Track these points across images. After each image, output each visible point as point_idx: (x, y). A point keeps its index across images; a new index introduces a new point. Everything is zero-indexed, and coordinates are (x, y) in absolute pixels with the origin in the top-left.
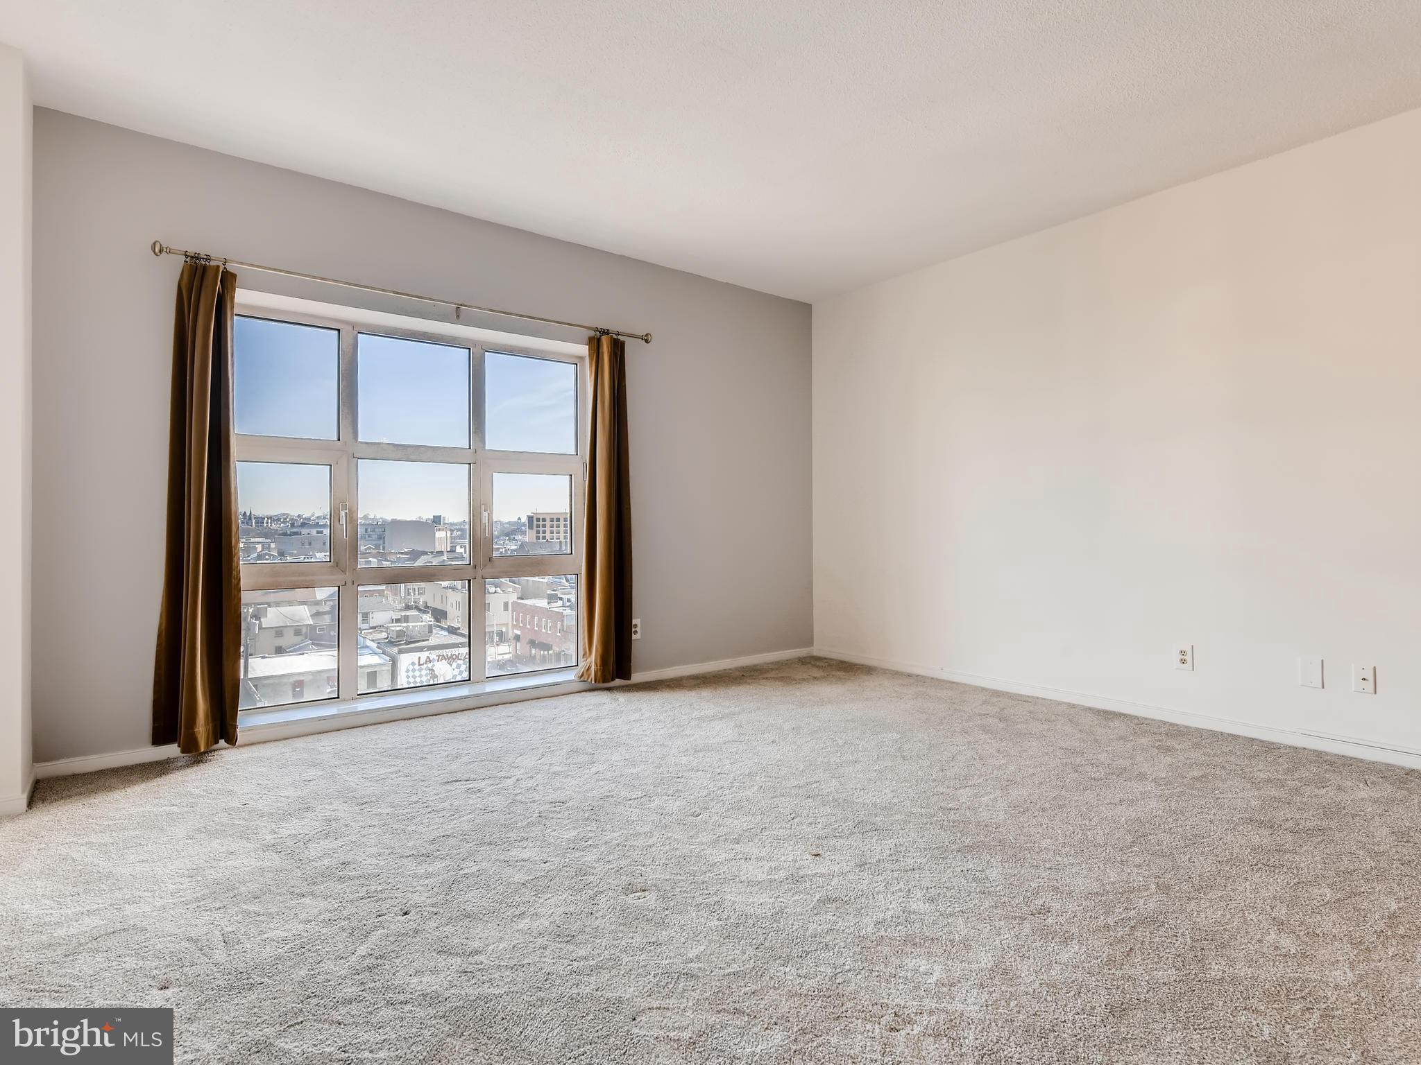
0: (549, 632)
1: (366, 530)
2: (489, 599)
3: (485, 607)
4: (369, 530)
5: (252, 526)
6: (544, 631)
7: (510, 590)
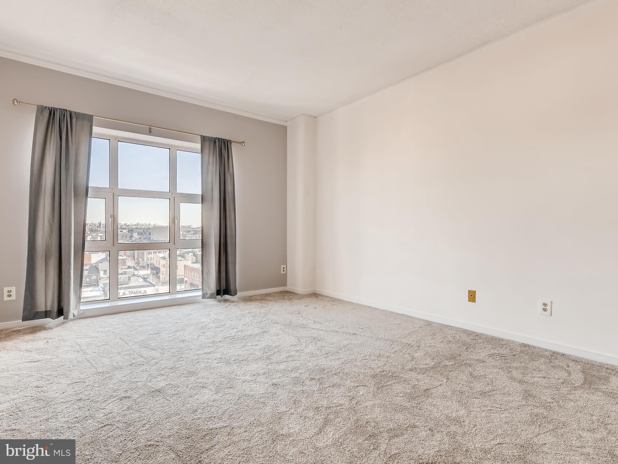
0: (198, 279)
1: (144, 230)
2: (178, 263)
3: (176, 267)
4: (145, 231)
5: (101, 228)
6: (196, 279)
7: (190, 259)
